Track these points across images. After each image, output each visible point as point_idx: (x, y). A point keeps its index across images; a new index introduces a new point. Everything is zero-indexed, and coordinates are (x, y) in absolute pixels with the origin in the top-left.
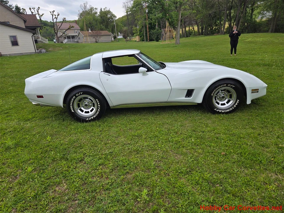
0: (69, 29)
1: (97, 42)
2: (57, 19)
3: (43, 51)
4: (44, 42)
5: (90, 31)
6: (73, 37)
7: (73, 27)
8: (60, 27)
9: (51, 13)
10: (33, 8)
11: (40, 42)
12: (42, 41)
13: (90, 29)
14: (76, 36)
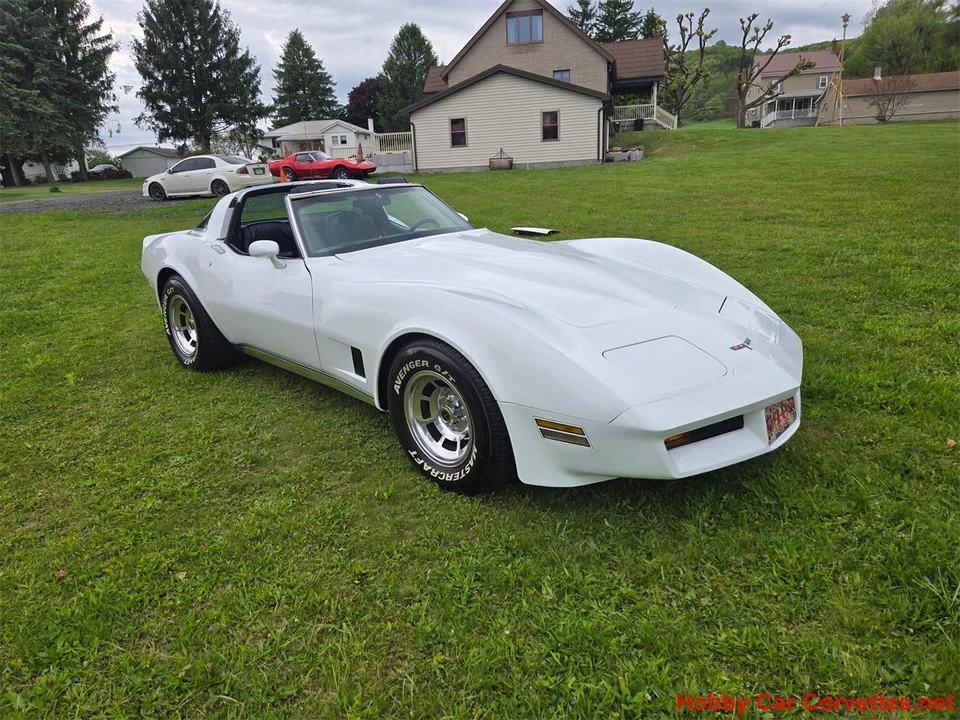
0: (792, 74)
1: (882, 120)
2: (759, 42)
3: (637, 154)
4: (665, 125)
5: (879, 78)
6: (803, 103)
7: (809, 66)
8: (760, 71)
9: (743, 23)
10: (687, 16)
11: (650, 127)
12: (660, 122)
13: (878, 70)
14: (816, 97)
